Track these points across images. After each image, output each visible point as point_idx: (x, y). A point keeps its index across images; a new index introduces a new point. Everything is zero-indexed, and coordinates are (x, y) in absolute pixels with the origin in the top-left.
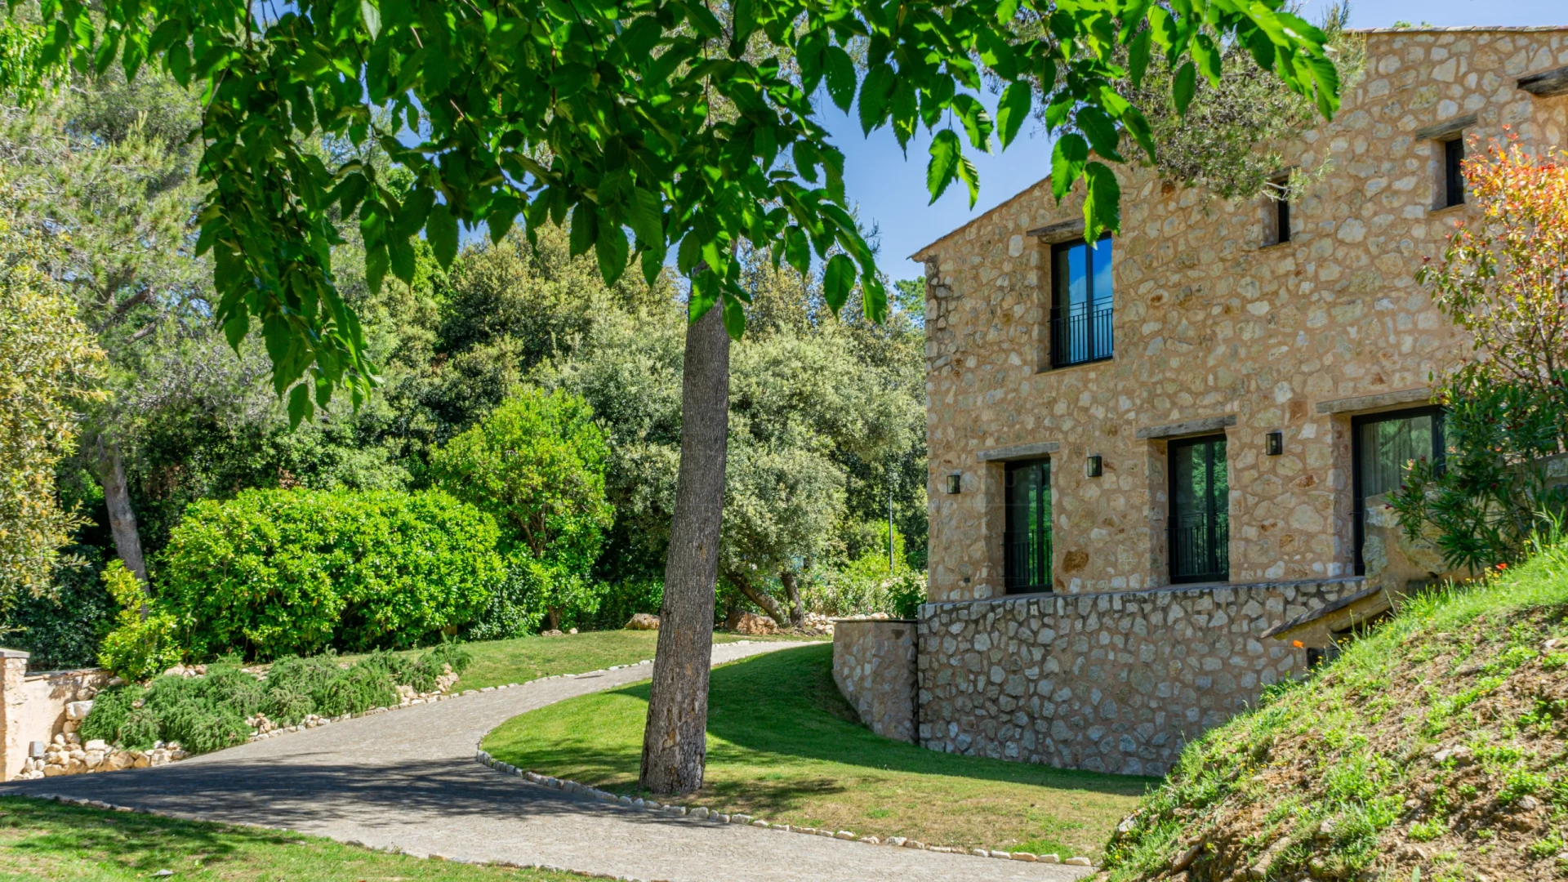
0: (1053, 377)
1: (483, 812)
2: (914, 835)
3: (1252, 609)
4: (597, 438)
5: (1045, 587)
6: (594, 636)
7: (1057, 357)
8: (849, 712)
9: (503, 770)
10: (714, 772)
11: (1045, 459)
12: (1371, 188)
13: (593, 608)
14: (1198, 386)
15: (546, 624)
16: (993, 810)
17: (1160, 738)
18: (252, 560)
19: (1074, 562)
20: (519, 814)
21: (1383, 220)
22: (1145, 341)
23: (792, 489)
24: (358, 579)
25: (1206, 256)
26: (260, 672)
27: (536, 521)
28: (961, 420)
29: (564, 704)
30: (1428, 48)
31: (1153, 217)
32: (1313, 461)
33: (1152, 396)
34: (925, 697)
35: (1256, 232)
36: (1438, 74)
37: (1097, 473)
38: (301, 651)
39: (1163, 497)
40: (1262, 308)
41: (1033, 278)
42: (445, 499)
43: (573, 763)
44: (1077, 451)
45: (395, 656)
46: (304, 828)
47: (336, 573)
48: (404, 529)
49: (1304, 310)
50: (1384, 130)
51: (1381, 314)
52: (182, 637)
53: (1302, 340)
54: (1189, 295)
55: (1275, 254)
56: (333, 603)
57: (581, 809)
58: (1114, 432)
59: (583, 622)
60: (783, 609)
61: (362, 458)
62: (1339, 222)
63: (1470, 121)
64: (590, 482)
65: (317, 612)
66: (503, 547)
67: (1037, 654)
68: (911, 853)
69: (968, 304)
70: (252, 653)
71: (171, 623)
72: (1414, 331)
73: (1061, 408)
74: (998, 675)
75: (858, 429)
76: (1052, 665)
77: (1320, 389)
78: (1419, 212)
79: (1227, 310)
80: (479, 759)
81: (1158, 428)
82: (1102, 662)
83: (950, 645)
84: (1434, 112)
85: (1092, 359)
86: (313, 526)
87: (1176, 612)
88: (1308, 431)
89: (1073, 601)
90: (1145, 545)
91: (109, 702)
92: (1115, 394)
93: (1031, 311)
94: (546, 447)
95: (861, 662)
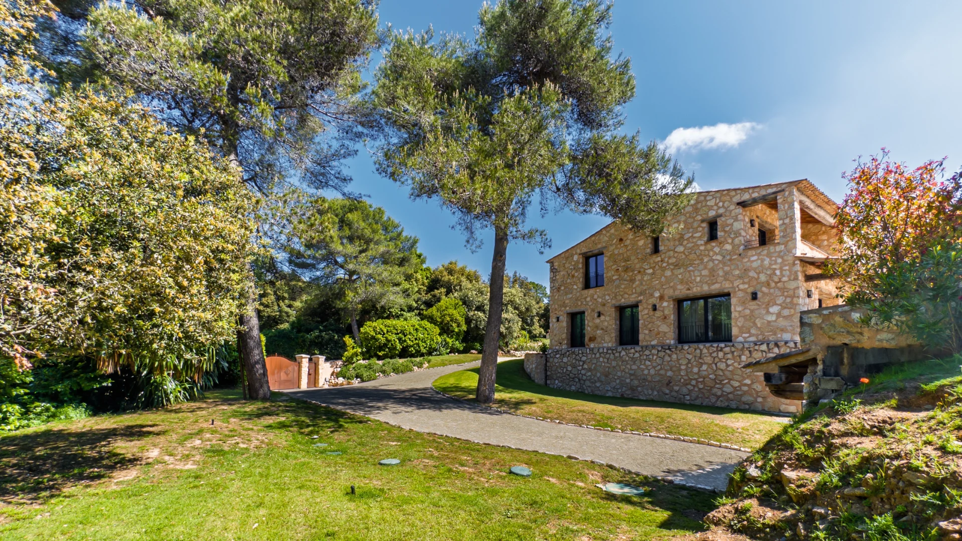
0: (586, 291)
1: (429, 408)
2: (561, 419)
3: (647, 352)
4: (463, 309)
5: (584, 346)
6: (461, 355)
7: (587, 286)
8: (528, 377)
9: (438, 393)
10: (497, 396)
11: (583, 313)
12: (686, 236)
13: (462, 349)
14: (630, 292)
15: (450, 352)
16: (583, 411)
17: (618, 387)
18: (380, 336)
19: (592, 339)
20: (440, 409)
21: (690, 245)
22: (614, 281)
23: (509, 322)
24: (405, 341)
25: (633, 258)
26: (380, 362)
27: (448, 329)
28: (560, 303)
29: (454, 373)
30: (705, 197)
31: (616, 248)
32: (666, 312)
33: (616, 295)
34: (549, 373)
35: (648, 251)
36: (708, 203)
37: (599, 316)
38: (391, 358)
39: (618, 322)
40: (650, 271)
41: (580, 266)
42: (426, 323)
43: (457, 391)
44: (593, 310)
45: (413, 359)
46: (372, 417)
47: (400, 339)
48: (417, 330)
49: (663, 271)
50: (690, 220)
51: (689, 271)
52: (362, 353)
53: (663, 279)
54: (627, 268)
55: (654, 256)
56: (399, 347)
57: (459, 407)
58: (604, 305)
59: (459, 352)
60: (506, 350)
61: (409, 314)
62: (675, 247)
63: (720, 216)
64: (462, 320)
65: (395, 348)
66: (440, 334)
67: (581, 363)
68: (562, 426)
69: (562, 273)
70: (379, 358)
71: (360, 350)
72: (701, 275)
73: (588, 299)
74: (569, 368)
75: (523, 309)
76: (586, 366)
77: (669, 292)
78: (702, 242)
79: (639, 272)
80: (431, 388)
81: (618, 304)
82: (600, 366)
83: (556, 360)
84: (707, 214)
85: (597, 286)
86: (394, 328)
87: (623, 353)
88: (665, 304)
89: (592, 350)
90: (613, 335)
91: (344, 369)
92: (605, 295)
93: (579, 275)
94: (451, 311)
95: (532, 364)
